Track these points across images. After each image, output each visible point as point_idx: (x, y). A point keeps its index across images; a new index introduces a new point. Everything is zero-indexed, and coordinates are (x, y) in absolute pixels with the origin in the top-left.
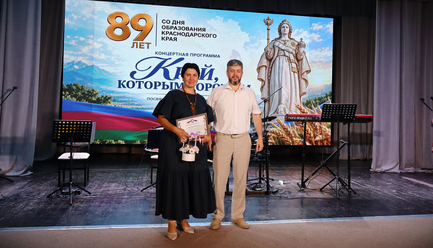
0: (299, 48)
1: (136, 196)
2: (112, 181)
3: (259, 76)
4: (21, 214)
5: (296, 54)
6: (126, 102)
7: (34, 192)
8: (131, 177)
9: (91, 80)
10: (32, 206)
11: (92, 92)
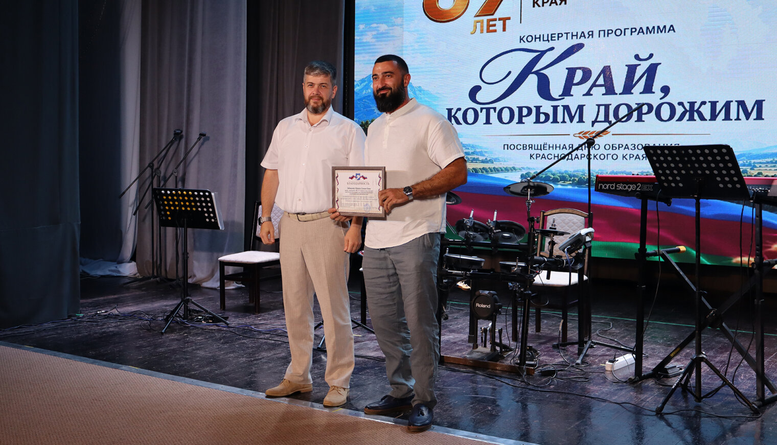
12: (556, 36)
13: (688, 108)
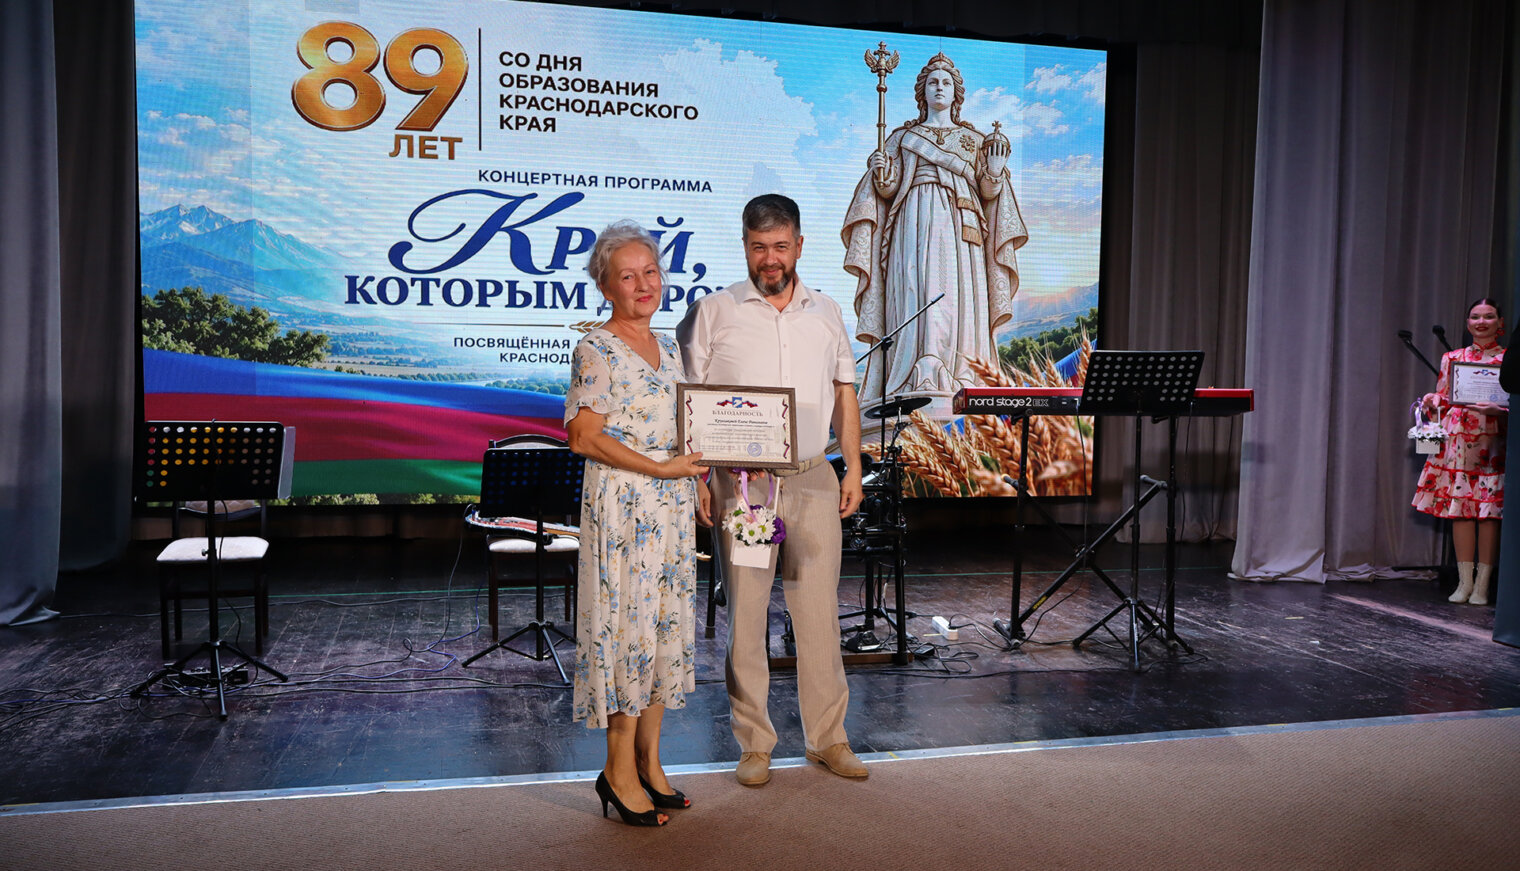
0: (986, 157)
1: (449, 684)
2: (352, 635)
3: (849, 255)
4: (48, 756)
5: (978, 180)
6: (378, 356)
7: (78, 681)
8: (419, 620)
9: (248, 276)
10: (84, 728)
11: (251, 318)
12: (540, 176)
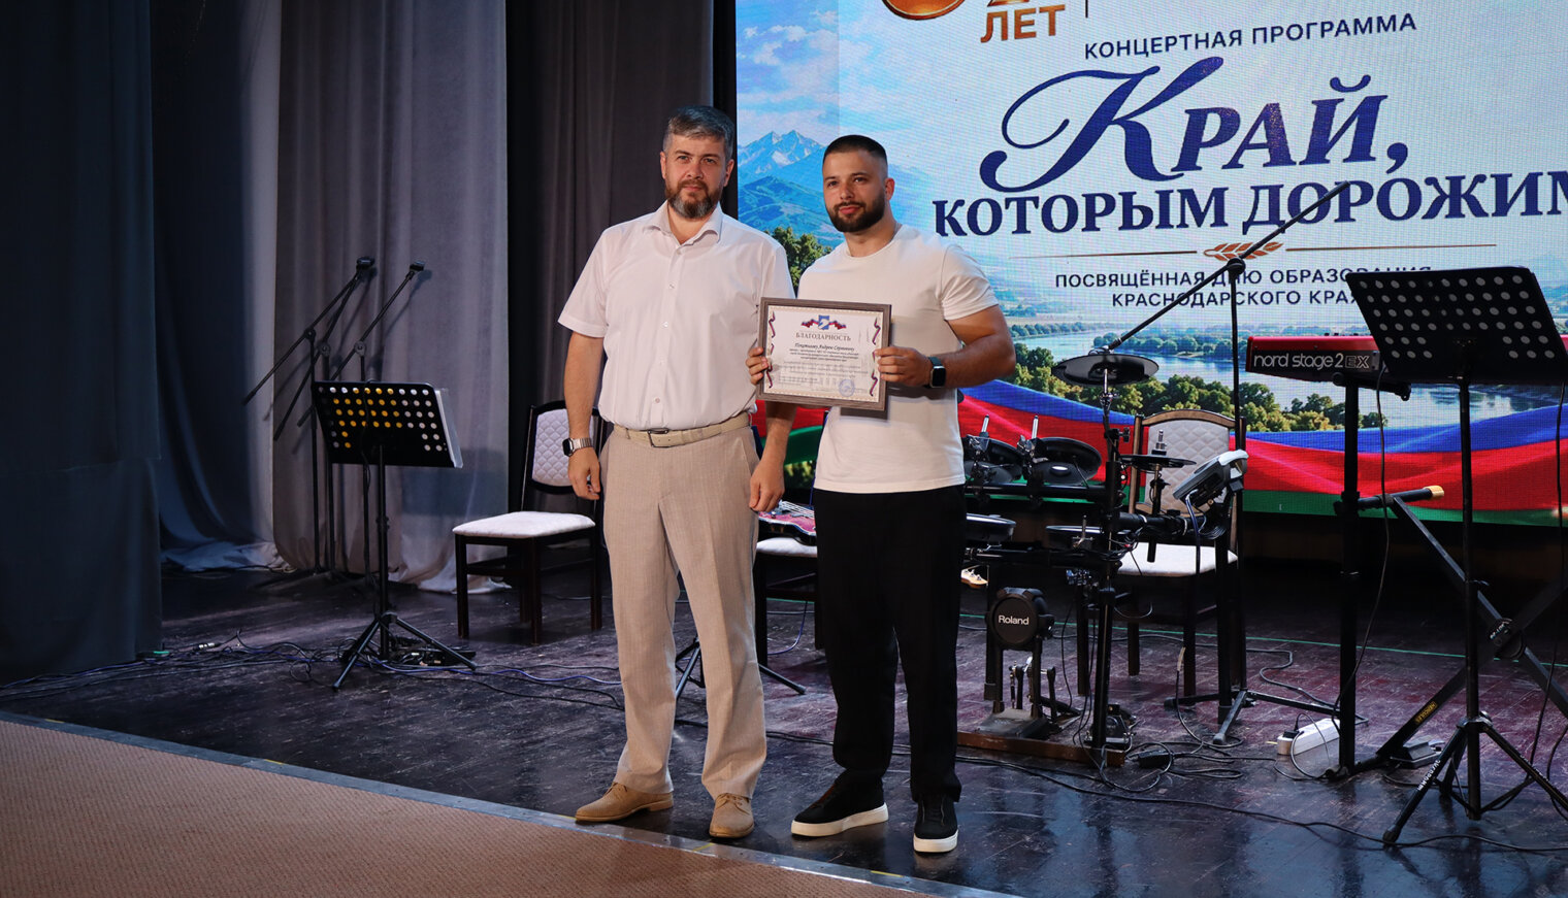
12: (1163, 42)
13: (1447, 191)
